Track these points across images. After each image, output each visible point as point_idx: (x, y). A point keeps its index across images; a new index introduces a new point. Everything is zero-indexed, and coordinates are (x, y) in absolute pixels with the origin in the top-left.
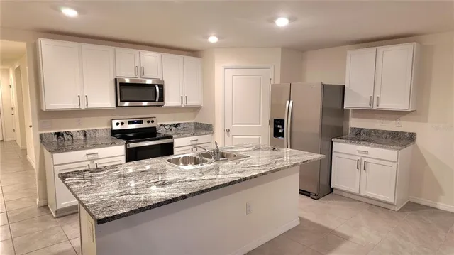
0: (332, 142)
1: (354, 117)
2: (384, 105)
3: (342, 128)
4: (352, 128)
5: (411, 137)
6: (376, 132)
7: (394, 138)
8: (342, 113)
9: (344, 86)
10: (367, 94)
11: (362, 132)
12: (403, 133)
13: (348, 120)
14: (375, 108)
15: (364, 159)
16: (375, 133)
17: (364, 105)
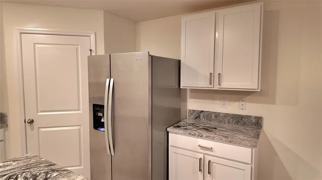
0: (168, 132)
1: (192, 98)
2: (227, 84)
3: (180, 110)
4: (190, 111)
5: (258, 123)
6: (217, 115)
7: (237, 122)
8: (179, 93)
9: (179, 62)
10: (206, 71)
11: (202, 115)
12: (248, 117)
13: (185, 101)
14: (216, 87)
15: (208, 158)
16: (216, 117)
17: (203, 84)
